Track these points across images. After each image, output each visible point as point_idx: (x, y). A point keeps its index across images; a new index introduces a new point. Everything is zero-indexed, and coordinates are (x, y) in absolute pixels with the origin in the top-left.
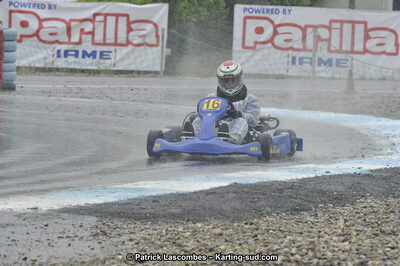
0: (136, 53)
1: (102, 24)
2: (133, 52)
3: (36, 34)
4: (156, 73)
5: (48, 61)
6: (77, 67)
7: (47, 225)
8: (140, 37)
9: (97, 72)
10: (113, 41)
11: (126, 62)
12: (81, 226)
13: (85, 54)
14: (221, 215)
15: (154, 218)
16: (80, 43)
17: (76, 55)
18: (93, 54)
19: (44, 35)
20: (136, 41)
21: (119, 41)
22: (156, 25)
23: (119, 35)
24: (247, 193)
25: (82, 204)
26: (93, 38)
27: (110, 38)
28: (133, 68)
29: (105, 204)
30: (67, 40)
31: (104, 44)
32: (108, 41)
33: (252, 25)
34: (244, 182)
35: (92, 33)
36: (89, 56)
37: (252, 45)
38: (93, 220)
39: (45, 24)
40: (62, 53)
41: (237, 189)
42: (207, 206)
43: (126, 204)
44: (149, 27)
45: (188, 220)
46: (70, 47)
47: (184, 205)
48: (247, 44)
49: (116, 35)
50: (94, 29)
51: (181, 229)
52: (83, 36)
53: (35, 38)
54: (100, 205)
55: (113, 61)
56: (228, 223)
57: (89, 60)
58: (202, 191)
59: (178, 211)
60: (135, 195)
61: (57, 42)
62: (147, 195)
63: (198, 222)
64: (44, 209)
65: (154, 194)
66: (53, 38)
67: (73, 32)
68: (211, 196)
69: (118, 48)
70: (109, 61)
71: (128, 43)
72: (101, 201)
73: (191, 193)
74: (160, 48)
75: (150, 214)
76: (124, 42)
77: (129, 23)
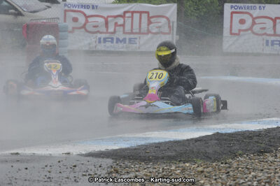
1: (130, 19)
2: (152, 38)
3: (84, 26)
5: (91, 46)
6: (112, 49)
7: (75, 166)
8: (157, 27)
10: (138, 31)
11: (147, 46)
12: (100, 166)
13: (118, 40)
14: (207, 157)
15: (156, 159)
16: (114, 32)
17: (112, 42)
18: (124, 40)
19: (89, 27)
20: (154, 31)
21: (142, 31)
22: (168, 19)
23: (142, 27)
24: (226, 140)
25: (103, 150)
26: (124, 29)
27: (136, 29)
30: (105, 31)
31: (132, 33)
32: (134, 31)
33: (237, 18)
34: (224, 132)
35: (123, 25)
36: (121, 42)
37: (237, 32)
38: (109, 161)
39: (90, 20)
40: (102, 39)
41: (219, 137)
43: (136, 149)
44: (163, 20)
45: (180, 161)
46: (107, 35)
47: (178, 149)
48: (233, 32)
49: (140, 26)
50: (124, 22)
51: (173, 168)
52: (117, 28)
53: (83, 30)
54: (116, 150)
55: (138, 45)
56: (208, 163)
57: (121, 45)
58: (192, 139)
59: (174, 154)
60: (143, 143)
61: (98, 32)
62: (152, 142)
63: (187, 162)
64: (75, 153)
65: (157, 141)
66: (96, 30)
67: (109, 25)
68: (199, 142)
69: (141, 36)
70: (135, 45)
71: (149, 32)
72: (117, 148)
73: (184, 141)
74: (171, 35)
75: (153, 156)
76: (146, 32)
77: (149, 18)
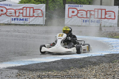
0: (36, 19)
1: (26, 10)
2: (35, 19)
4: (42, 25)
5: (9, 22)
6: (18, 23)
9: (24, 25)
10: (29, 16)
11: (33, 22)
13: (20, 19)
14: (58, 69)
15: (36, 70)
17: (18, 20)
18: (23, 19)
19: (8, 14)
20: (36, 16)
21: (31, 15)
22: (42, 11)
24: (66, 62)
25: (14, 66)
26: (23, 15)
27: (28, 15)
28: (35, 24)
29: (21, 66)
30: (15, 15)
31: (26, 16)
32: (27, 16)
33: (71, 10)
34: (65, 59)
35: (22, 13)
37: (71, 16)
38: (16, 71)
39: (8, 10)
40: (13, 19)
41: (63, 61)
42: (53, 66)
43: (28, 66)
44: (40, 11)
45: (47, 71)
46: (16, 17)
47: (46, 66)
50: (23, 12)
52: (20, 14)
53: (5, 15)
54: (20, 66)
55: (29, 21)
57: (21, 21)
59: (44, 68)
60: (31, 63)
61: (12, 16)
63: (50, 71)
65: (37, 62)
66: (11, 15)
67: (17, 13)
68: (55, 63)
69: (30, 17)
70: (27, 21)
71: (33, 16)
72: (20, 65)
73: (48, 62)
74: (43, 18)
75: (35, 69)
76: (32, 16)
77: (34, 10)
